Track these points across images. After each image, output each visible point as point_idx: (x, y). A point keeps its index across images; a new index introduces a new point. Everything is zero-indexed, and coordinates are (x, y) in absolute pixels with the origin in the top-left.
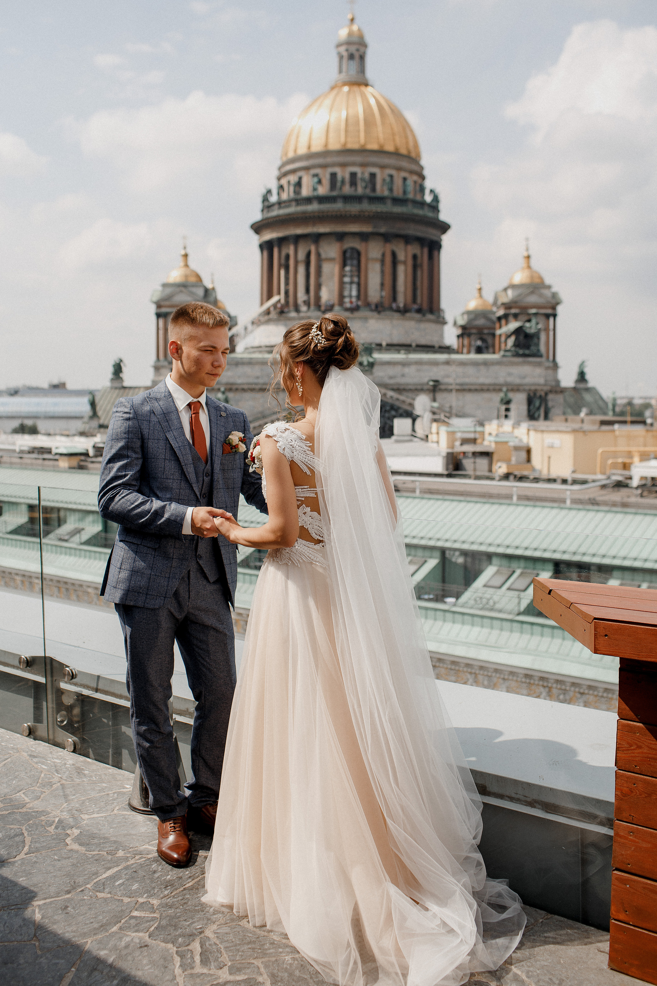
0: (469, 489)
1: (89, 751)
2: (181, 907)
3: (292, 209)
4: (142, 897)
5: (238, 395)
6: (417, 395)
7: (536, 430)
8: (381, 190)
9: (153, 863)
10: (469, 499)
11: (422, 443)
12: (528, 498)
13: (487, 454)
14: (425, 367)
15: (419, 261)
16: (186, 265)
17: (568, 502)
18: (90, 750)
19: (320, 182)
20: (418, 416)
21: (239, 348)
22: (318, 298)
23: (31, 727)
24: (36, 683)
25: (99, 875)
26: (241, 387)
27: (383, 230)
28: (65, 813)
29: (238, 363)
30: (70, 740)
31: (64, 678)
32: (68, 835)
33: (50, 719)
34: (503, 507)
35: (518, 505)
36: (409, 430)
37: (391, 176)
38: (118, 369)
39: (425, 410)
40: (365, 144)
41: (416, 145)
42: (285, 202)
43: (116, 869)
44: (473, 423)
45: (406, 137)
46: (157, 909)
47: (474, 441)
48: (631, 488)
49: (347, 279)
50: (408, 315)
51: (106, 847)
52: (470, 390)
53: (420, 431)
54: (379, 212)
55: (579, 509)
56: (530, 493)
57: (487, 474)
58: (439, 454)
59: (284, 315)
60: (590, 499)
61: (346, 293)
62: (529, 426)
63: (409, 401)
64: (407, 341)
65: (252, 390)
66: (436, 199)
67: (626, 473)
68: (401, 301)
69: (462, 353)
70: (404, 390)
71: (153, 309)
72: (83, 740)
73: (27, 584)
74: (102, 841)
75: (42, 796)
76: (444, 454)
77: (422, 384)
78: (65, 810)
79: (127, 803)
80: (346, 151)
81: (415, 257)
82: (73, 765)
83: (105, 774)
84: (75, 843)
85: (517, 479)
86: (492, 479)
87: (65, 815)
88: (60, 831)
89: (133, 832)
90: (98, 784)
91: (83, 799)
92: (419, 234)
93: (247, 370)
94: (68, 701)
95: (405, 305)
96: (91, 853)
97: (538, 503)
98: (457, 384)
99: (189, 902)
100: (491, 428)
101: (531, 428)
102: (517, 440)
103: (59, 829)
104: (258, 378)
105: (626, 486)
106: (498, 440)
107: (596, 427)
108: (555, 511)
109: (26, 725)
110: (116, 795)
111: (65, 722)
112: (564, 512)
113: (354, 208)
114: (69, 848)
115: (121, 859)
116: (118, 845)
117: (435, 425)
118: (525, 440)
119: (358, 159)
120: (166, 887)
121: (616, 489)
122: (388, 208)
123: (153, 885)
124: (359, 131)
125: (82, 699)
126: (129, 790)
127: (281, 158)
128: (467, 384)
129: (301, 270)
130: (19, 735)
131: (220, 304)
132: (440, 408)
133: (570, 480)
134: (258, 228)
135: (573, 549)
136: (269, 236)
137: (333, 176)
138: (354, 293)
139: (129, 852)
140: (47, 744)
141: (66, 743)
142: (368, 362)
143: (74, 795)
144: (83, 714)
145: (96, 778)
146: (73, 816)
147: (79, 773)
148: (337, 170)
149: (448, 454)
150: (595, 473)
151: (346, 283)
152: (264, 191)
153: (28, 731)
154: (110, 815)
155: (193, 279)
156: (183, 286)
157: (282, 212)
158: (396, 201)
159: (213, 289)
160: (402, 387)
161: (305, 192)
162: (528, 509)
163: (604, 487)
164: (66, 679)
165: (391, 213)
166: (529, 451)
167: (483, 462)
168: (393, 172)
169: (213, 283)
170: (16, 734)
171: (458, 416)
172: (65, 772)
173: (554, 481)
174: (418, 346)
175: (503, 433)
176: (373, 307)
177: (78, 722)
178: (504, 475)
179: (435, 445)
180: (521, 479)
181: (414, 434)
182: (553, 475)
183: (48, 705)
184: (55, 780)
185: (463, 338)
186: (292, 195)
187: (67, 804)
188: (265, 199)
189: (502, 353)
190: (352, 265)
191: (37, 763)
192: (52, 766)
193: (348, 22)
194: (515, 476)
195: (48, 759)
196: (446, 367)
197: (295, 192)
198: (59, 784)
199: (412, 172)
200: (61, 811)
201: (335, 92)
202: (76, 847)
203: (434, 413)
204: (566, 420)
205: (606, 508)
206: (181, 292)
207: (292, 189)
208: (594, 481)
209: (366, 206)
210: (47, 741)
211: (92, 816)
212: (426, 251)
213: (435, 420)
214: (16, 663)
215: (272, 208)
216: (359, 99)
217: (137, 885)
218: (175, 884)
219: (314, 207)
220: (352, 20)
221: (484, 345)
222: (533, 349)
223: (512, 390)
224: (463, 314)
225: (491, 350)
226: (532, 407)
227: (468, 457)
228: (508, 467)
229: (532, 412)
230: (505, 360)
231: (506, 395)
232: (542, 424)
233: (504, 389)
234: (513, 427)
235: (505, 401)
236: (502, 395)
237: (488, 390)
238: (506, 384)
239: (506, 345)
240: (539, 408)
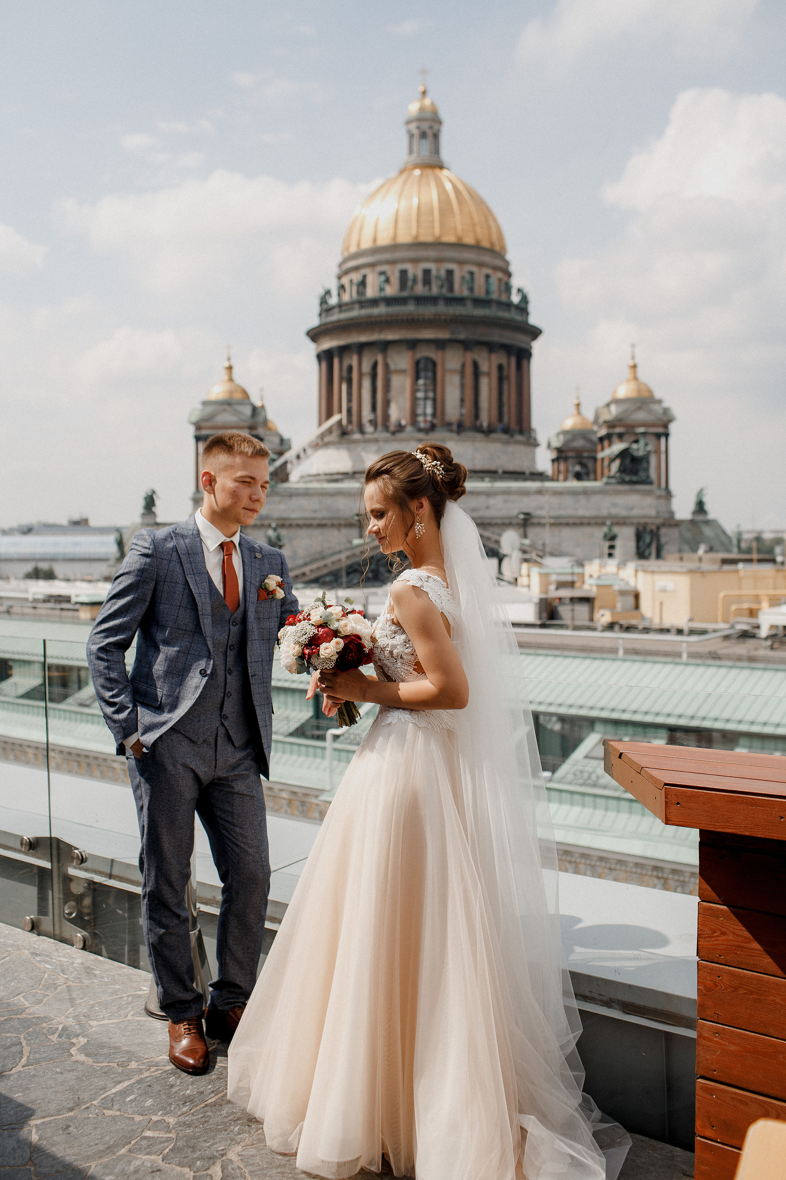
0: (566, 641)
1: (101, 949)
2: (201, 1126)
3: (355, 313)
4: (156, 1115)
5: (292, 532)
6: (504, 531)
7: (645, 571)
8: (460, 289)
9: (171, 1076)
10: (566, 653)
11: (511, 588)
12: (636, 652)
13: (588, 600)
14: (515, 498)
15: (505, 373)
16: (231, 380)
17: (684, 656)
18: (103, 947)
19: (387, 281)
20: (505, 556)
21: (294, 476)
22: (386, 417)
23: (34, 920)
24: (42, 869)
25: (107, 1089)
26: (295, 522)
27: (462, 336)
28: (71, 1020)
29: (293, 494)
30: (79, 934)
31: (72, 862)
32: (74, 1045)
33: (57, 911)
34: (607, 663)
35: (624, 660)
37: (472, 274)
38: (150, 502)
39: (513, 549)
40: (440, 237)
41: (501, 237)
42: (346, 304)
43: (127, 1083)
44: (570, 564)
45: (489, 228)
46: (173, 1128)
47: (571, 584)
48: (760, 638)
49: (420, 395)
50: (493, 436)
51: (117, 1058)
52: (567, 524)
53: (507, 573)
54: (457, 316)
55: (698, 665)
56: (638, 646)
57: (587, 623)
58: (530, 601)
59: (346, 437)
60: (710, 653)
61: (420, 411)
62: (637, 566)
63: (494, 537)
64: (492, 467)
65: (309, 526)
66: (525, 299)
67: (753, 621)
68: (484, 420)
69: (558, 480)
70: (490, 524)
71: (191, 431)
72: (94, 935)
74: (111, 1051)
75: (45, 1000)
76: (536, 600)
77: (510, 518)
78: (71, 1015)
79: (143, 1007)
80: (417, 245)
81: (500, 368)
82: (82, 964)
83: (119, 975)
84: (81, 1053)
85: (624, 629)
86: (594, 629)
87: (70, 1022)
88: (64, 1039)
89: (148, 1041)
90: (111, 986)
91: (92, 1003)
92: (505, 341)
93: (303, 502)
94: (77, 889)
95: (489, 425)
96: (99, 1064)
97: (649, 658)
98: (551, 517)
99: (211, 1120)
100: (592, 568)
101: (640, 568)
102: (622, 583)
103: (63, 1038)
104: (315, 511)
105: (754, 636)
106: (600, 583)
107: (716, 567)
108: (669, 667)
109: (28, 918)
110: (130, 998)
111: (74, 915)
112: (680, 668)
113: (428, 311)
114: (74, 1059)
115: (133, 1072)
116: (131, 1055)
117: (525, 566)
118: (632, 582)
119: (432, 253)
120: (184, 1103)
121: (741, 640)
122: (469, 310)
123: (170, 1101)
124: (433, 221)
125: (94, 887)
126: (145, 992)
127: (342, 253)
128: (564, 517)
129: (367, 384)
130: (19, 930)
131: (270, 425)
132: (532, 546)
133: (686, 629)
134: (314, 335)
135: (690, 712)
136: (328, 344)
137: (403, 273)
138: (429, 410)
139: (144, 1063)
140: (52, 940)
141: (74, 939)
143: (82, 999)
144: (95, 904)
145: (108, 978)
146: (80, 1024)
147: (88, 973)
148: (408, 267)
149: (541, 600)
150: (716, 622)
151: (419, 399)
152: (322, 292)
153: (30, 925)
154: (123, 1021)
155: (238, 396)
156: (227, 404)
157: (343, 316)
158: (478, 302)
159: (263, 407)
160: (487, 521)
161: (371, 292)
162: (637, 665)
163: (727, 637)
164: (74, 864)
165: (472, 316)
166: (637, 596)
167: (582, 610)
168: (474, 269)
169: (262, 399)
170: (17, 929)
171: (552, 555)
172: (72, 973)
173: (668, 631)
174: (505, 472)
175: (606, 575)
176: (454, 427)
177: (88, 914)
178: (608, 624)
179: (525, 590)
180: (628, 629)
181: (500, 576)
182: (666, 624)
183: (55, 894)
184: (61, 981)
185: (558, 463)
186: (355, 295)
187: (73, 1008)
188: (323, 301)
189: (605, 480)
190: (426, 378)
191: (40, 962)
192: (57, 965)
193: (419, 96)
194: (621, 626)
195: (54, 957)
196: (539, 498)
197: (358, 293)
198: (65, 986)
199: (496, 268)
200: (67, 1017)
201: (404, 176)
202: (82, 1058)
203: (524, 552)
204: (681, 559)
205: (729, 663)
206: (224, 410)
207: (355, 289)
208: (715, 631)
209: (442, 308)
210: (53, 937)
211: (101, 1023)
212: (513, 361)
213: (526, 560)
214: (18, 845)
215: (332, 312)
216: (433, 184)
217: (150, 1101)
218: (196, 1099)
219: (381, 310)
220: (424, 93)
221: (584, 471)
222: (642, 474)
223: (618, 524)
224: (558, 434)
225: (592, 476)
226: (641, 544)
227: (564, 604)
228: (613, 615)
229: (641, 550)
230: (609, 487)
231: (610, 530)
232: (652, 563)
233: (608, 522)
234: (619, 568)
235: (608, 537)
236: (605, 529)
237: (589, 524)
238: (610, 517)
239: (609, 471)
240: (649, 545)
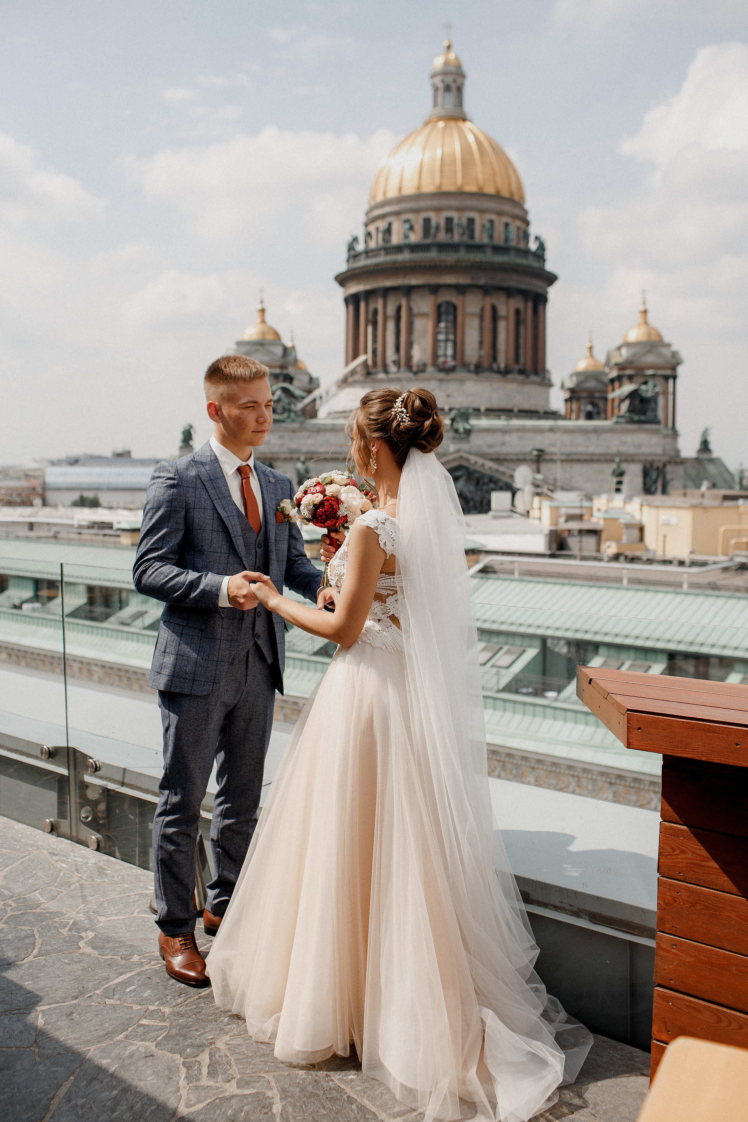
0: (574, 571)
1: (115, 851)
2: (193, 1016)
3: (381, 259)
4: (153, 1004)
5: (319, 465)
6: (518, 466)
7: (650, 506)
8: (480, 237)
10: (573, 582)
11: (523, 520)
12: (640, 582)
13: (595, 532)
14: (529, 435)
15: (522, 317)
16: (263, 322)
17: (685, 586)
18: (116, 849)
19: (412, 228)
20: (518, 489)
21: (323, 413)
22: (409, 357)
23: (54, 822)
24: (60, 776)
25: (110, 980)
26: (323, 456)
27: (482, 281)
28: (81, 915)
29: (320, 430)
30: (94, 837)
31: (88, 770)
32: (83, 938)
33: (74, 815)
34: (612, 592)
35: (628, 589)
36: (508, 505)
37: (492, 222)
38: (187, 436)
39: (526, 483)
40: (462, 186)
41: (520, 187)
42: (373, 251)
43: (128, 975)
44: (579, 498)
45: (509, 178)
46: (167, 1018)
47: (580, 517)
49: (441, 337)
50: (510, 376)
51: (121, 952)
52: (578, 461)
53: (520, 506)
54: (478, 262)
55: (697, 595)
56: (642, 576)
57: (595, 554)
58: (541, 532)
59: (371, 377)
60: (709, 583)
61: (441, 352)
62: (642, 500)
63: (509, 472)
64: (509, 406)
65: (335, 460)
66: (542, 247)
68: (502, 362)
69: (570, 419)
70: (506, 460)
72: (108, 838)
73: (85, 671)
74: (117, 945)
75: (59, 896)
76: (547, 531)
77: (525, 454)
78: (81, 911)
79: (148, 905)
80: (441, 194)
81: (517, 312)
82: (95, 864)
83: (129, 875)
84: (88, 946)
85: (629, 560)
86: (600, 560)
87: (81, 917)
88: (73, 933)
89: (151, 936)
90: (120, 885)
91: (102, 900)
92: (523, 286)
93: (330, 437)
94: (92, 795)
95: (506, 366)
96: (104, 957)
97: (651, 588)
98: (562, 454)
99: (203, 1011)
100: (600, 503)
101: (645, 503)
102: (628, 517)
103: (73, 931)
106: (608, 516)
107: (717, 503)
108: (670, 596)
109: (48, 820)
110: (137, 897)
111: (90, 819)
112: (681, 597)
113: (449, 258)
114: (81, 951)
115: (136, 964)
116: (133, 949)
117: (537, 499)
118: (637, 516)
119: (454, 202)
120: (180, 995)
121: (740, 572)
122: (489, 257)
124: (455, 172)
125: (107, 794)
127: (369, 201)
128: (575, 454)
129: (391, 326)
130: (40, 831)
131: (300, 365)
132: (545, 481)
133: (687, 561)
134: (342, 280)
135: (689, 638)
136: (354, 288)
137: (427, 222)
138: (450, 352)
139: (145, 957)
140: (69, 842)
141: (89, 841)
142: (465, 429)
143: (93, 896)
144: (109, 810)
145: (118, 878)
146: (89, 919)
147: (100, 872)
148: (432, 215)
149: (551, 531)
150: (716, 555)
151: (441, 341)
152: (350, 239)
153: (50, 827)
154: (129, 918)
155: (270, 337)
156: (260, 344)
157: (369, 262)
158: (497, 249)
159: (293, 347)
160: (502, 457)
161: (396, 239)
162: (640, 594)
163: (726, 569)
164: (89, 772)
165: (492, 263)
166: (642, 529)
167: (590, 541)
168: (494, 217)
170: (37, 830)
171: (563, 489)
172: (85, 872)
173: (670, 562)
174: (520, 411)
175: (613, 509)
176: (472, 367)
177: (103, 818)
178: (614, 555)
179: (536, 522)
180: (633, 560)
181: (513, 509)
182: (669, 556)
183: (72, 800)
184: (75, 879)
185: (571, 403)
186: (381, 242)
187: (84, 905)
188: (351, 248)
189: (615, 419)
190: (447, 321)
191: (56, 861)
192: (72, 865)
193: (444, 50)
194: (626, 557)
195: (70, 857)
196: (551, 435)
197: (384, 240)
198: (78, 884)
199: (515, 217)
200: (77, 913)
201: (429, 128)
202: (88, 950)
203: (537, 486)
204: (685, 495)
205: (728, 594)
206: (257, 350)
207: (380, 236)
208: (715, 563)
209: (462, 255)
210: (70, 838)
211: (110, 919)
212: (530, 305)
213: (538, 494)
214: (38, 754)
215: (358, 258)
216: (456, 136)
217: (148, 991)
219: (405, 256)
220: (449, 47)
221: (595, 410)
222: (650, 415)
223: (626, 461)
224: (572, 375)
225: (603, 416)
226: (648, 480)
227: (573, 536)
228: (619, 546)
229: (648, 486)
230: (618, 427)
231: (619, 466)
232: (658, 498)
233: (617, 459)
234: (625, 502)
235: (617, 473)
236: (614, 466)
237: (599, 461)
238: (619, 454)
239: (619, 410)
240: (656, 481)
